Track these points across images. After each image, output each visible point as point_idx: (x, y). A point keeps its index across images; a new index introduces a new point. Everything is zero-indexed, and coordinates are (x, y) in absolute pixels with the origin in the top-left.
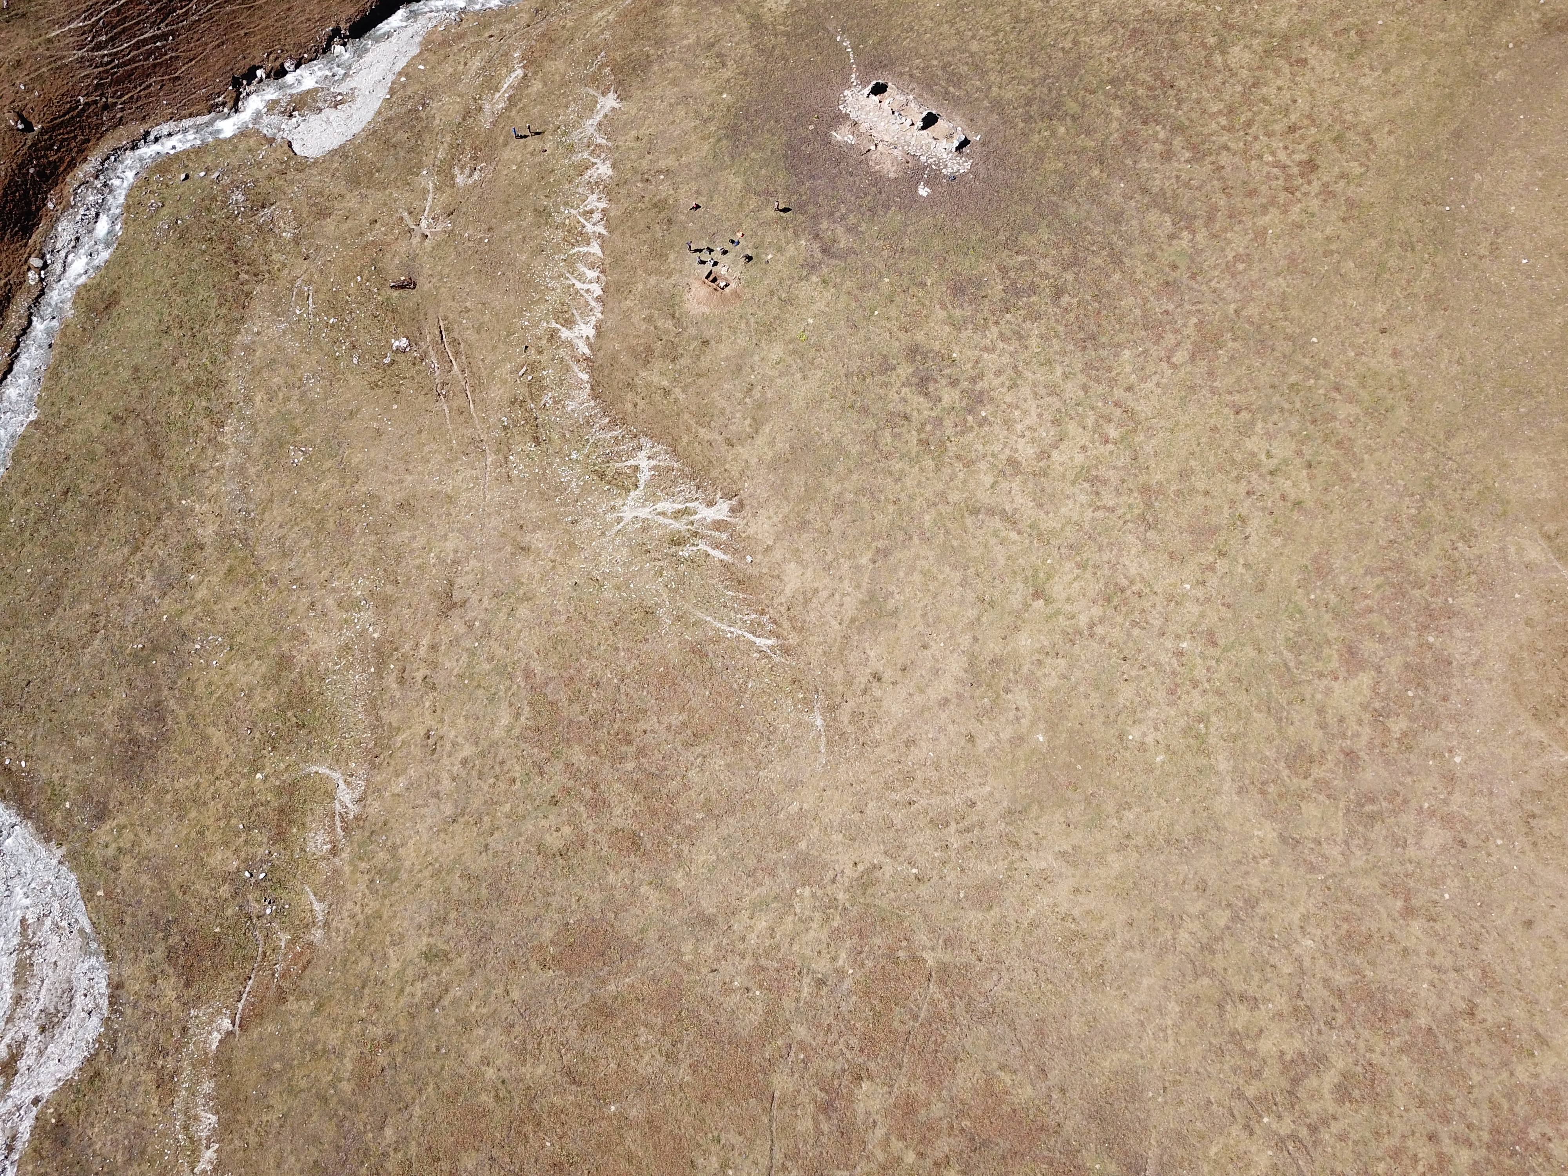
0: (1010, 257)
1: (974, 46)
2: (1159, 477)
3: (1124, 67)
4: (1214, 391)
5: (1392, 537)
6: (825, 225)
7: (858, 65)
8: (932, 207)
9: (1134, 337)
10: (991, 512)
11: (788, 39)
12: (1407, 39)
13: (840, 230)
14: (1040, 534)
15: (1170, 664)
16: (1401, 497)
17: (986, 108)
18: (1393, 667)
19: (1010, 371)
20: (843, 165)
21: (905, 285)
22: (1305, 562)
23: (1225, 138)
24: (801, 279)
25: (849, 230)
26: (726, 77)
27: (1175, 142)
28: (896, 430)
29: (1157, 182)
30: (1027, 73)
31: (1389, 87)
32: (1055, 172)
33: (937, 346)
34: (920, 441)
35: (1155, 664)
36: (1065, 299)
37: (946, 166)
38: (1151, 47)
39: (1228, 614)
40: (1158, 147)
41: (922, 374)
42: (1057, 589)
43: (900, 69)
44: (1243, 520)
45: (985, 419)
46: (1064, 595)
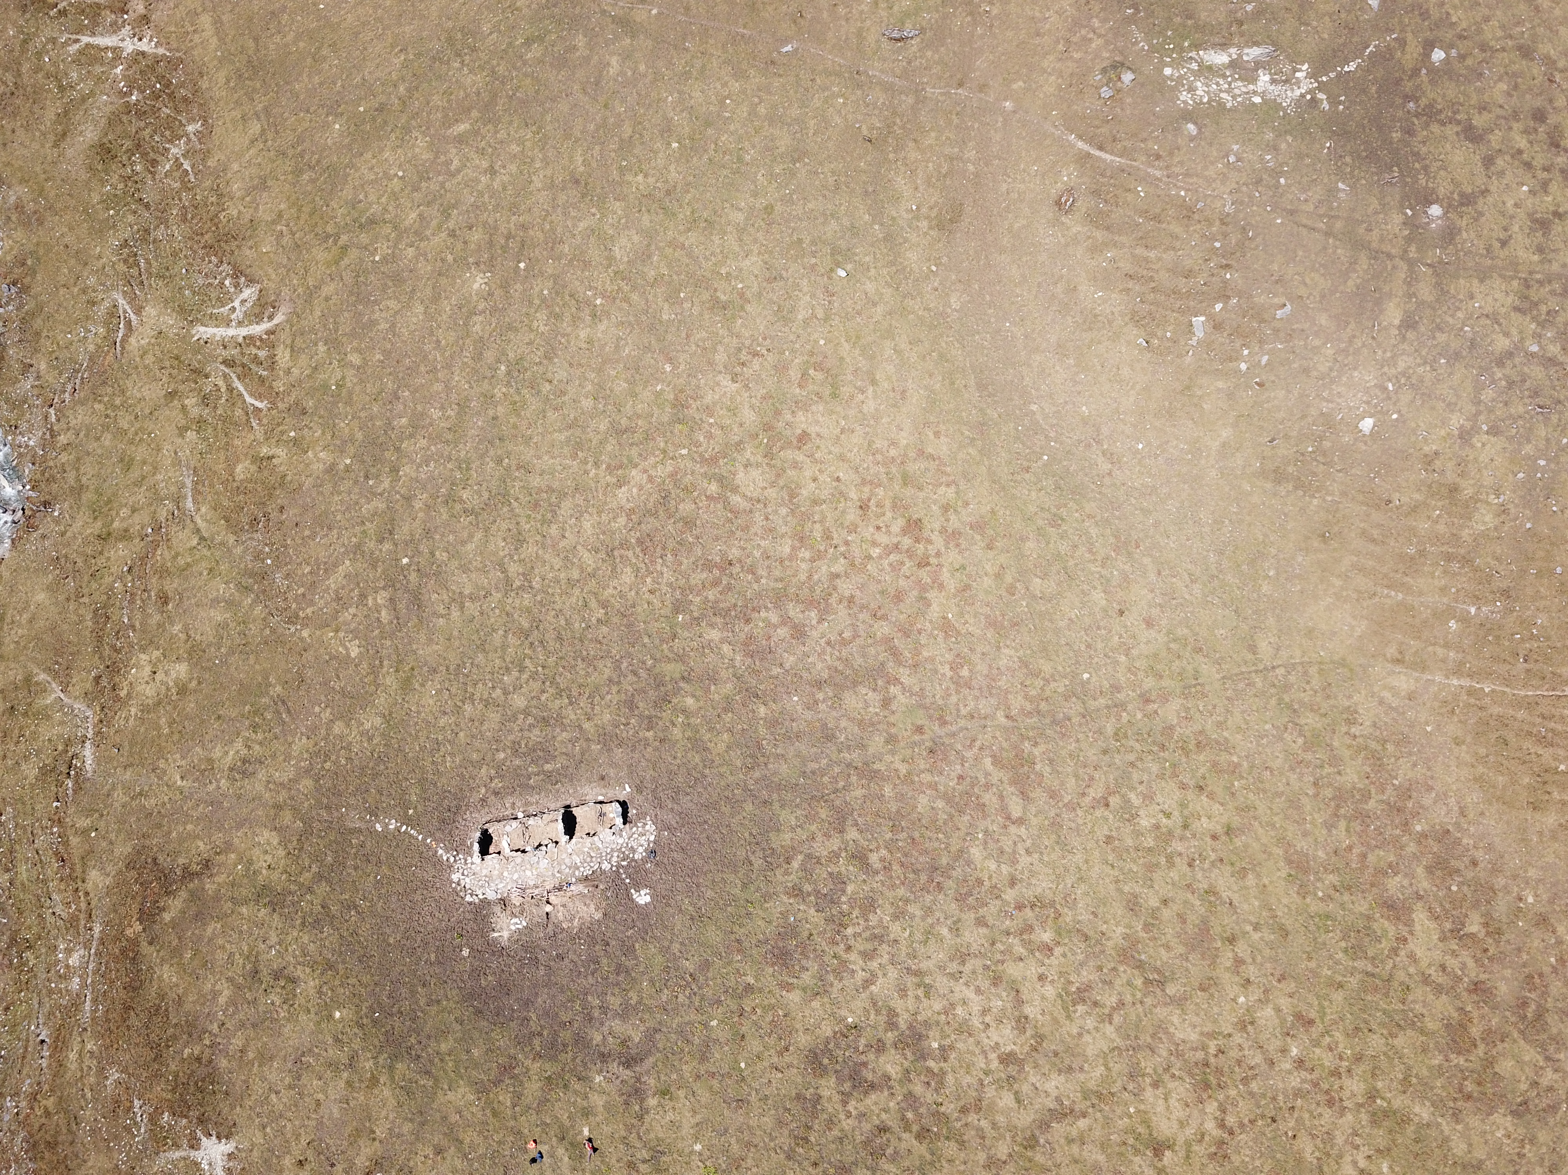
0: (787, 873)
1: (519, 701)
2: (1120, 930)
3: (670, 585)
4: (1072, 807)
5: (1312, 779)
6: (598, 1038)
7: (431, 835)
8: (668, 905)
9: (964, 830)
10: (1044, 1125)
11: (329, 882)
12: (858, 337)
13: (616, 1025)
14: (1100, 1096)
15: (1303, 1081)
16: (1281, 739)
17: (600, 752)
18: (1424, 884)
19: (911, 981)
20: (541, 956)
21: (733, 1007)
22: (1283, 874)
23: (824, 569)
24: (641, 1118)
25: (624, 1014)
26: (312, 992)
27: (791, 614)
28: (889, 1151)
29: (819, 666)
30: (594, 678)
31: (892, 394)
32: (729, 747)
33: (827, 1030)
34: (919, 1137)
35: (1295, 1095)
36: (874, 858)
37: (633, 850)
38: (671, 544)
39: (1292, 986)
40: (783, 632)
41: (846, 1072)
42: (1165, 1128)
43: (475, 797)
44: (1211, 891)
45: (942, 1048)
46: (1176, 1125)
